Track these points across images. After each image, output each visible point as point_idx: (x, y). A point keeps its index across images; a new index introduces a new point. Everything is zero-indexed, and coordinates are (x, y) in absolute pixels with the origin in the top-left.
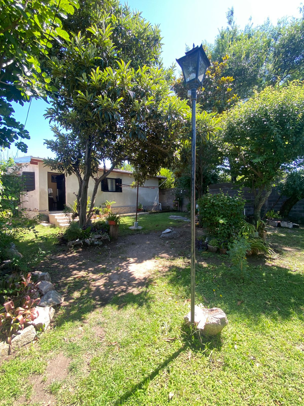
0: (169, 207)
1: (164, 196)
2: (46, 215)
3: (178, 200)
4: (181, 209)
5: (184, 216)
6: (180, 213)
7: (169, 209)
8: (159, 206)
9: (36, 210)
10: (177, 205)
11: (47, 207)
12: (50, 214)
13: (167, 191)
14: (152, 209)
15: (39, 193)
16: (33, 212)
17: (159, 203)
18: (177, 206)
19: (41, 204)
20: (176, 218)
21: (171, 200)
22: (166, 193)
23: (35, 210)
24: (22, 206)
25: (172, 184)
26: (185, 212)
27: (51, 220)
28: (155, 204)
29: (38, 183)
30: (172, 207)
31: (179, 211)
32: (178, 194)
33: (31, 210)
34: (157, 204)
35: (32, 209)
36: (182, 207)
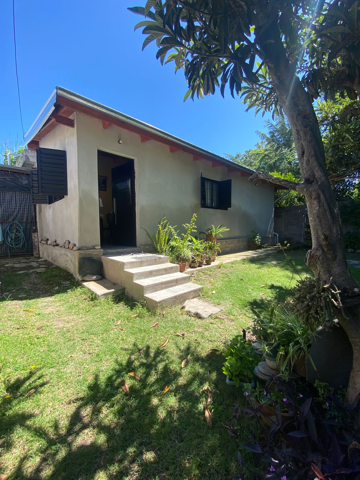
1: (279, 219)
2: (95, 257)
8: (274, 238)
9: (71, 246)
11: (96, 238)
12: (104, 255)
13: (287, 211)
15: (76, 202)
16: (63, 251)
17: (273, 233)
19: (82, 230)
21: (295, 227)
22: (283, 214)
23: (68, 246)
24: (42, 235)
27: (109, 271)
28: (269, 234)
29: (76, 176)
33: (57, 245)
35: (60, 242)
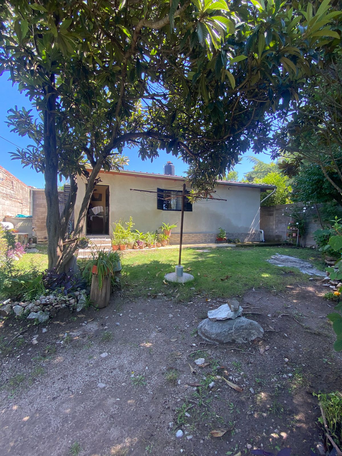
0: (279, 237)
1: (271, 218)
3: (296, 226)
4: (302, 243)
5: (304, 259)
6: (300, 250)
7: (279, 241)
8: (259, 235)
10: (294, 235)
13: (277, 210)
14: (246, 240)
17: (259, 230)
18: (295, 237)
20: (283, 261)
21: (284, 225)
22: (275, 213)
25: (287, 197)
26: (311, 248)
28: (252, 231)
30: (285, 237)
31: (299, 246)
32: (298, 214)
34: (256, 231)
36: (305, 238)
